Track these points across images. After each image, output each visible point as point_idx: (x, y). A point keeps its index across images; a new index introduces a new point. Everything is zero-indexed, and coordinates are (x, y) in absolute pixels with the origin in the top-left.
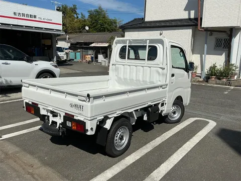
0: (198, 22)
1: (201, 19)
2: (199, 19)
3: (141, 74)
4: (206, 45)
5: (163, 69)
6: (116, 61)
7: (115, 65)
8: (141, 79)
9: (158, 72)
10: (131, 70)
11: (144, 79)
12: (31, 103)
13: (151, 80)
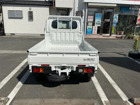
0: (53, 4)
1: (55, 2)
2: (54, 2)
3: (68, 37)
5: (81, 33)
6: (49, 30)
7: (49, 32)
8: (68, 40)
9: (78, 35)
10: (61, 35)
11: (70, 39)
12: (40, 66)
13: (75, 40)
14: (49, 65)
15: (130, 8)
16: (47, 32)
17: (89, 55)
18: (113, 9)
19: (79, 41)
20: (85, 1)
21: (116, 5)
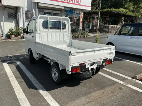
4: (3, 16)
5: (69, 33)
6: (40, 30)
7: (39, 33)
8: (59, 40)
9: (67, 35)
10: (53, 36)
11: (61, 40)
12: (78, 65)
13: (64, 39)
14: (84, 63)
15: (74, 11)
16: (37, 33)
17: (110, 50)
18: (61, 11)
19: (67, 40)
20: (35, 1)
21: (63, 8)
